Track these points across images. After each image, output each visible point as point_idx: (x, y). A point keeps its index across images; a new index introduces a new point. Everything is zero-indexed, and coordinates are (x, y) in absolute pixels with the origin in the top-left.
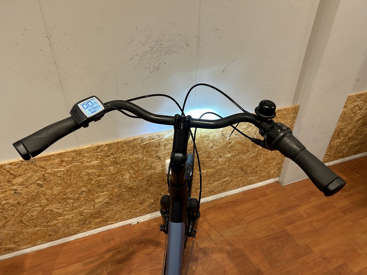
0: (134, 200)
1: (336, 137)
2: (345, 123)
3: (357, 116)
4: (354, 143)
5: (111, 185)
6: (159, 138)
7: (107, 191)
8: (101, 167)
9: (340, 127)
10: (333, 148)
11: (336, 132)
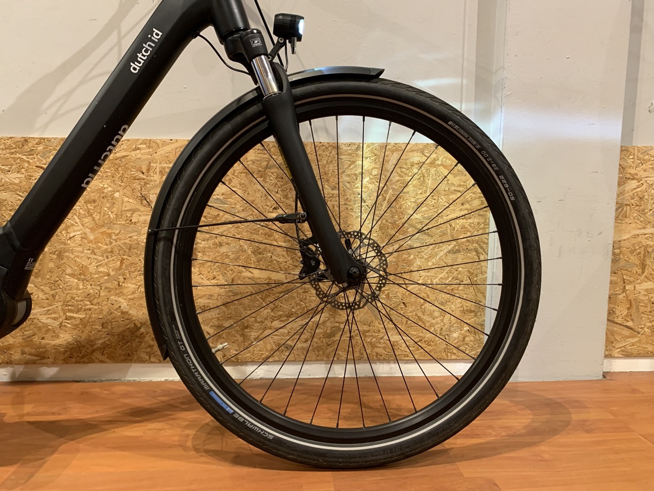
0: (89, 307)
1: (640, 271)
6: (147, 150)
9: (639, 239)
10: (642, 309)
11: (632, 252)
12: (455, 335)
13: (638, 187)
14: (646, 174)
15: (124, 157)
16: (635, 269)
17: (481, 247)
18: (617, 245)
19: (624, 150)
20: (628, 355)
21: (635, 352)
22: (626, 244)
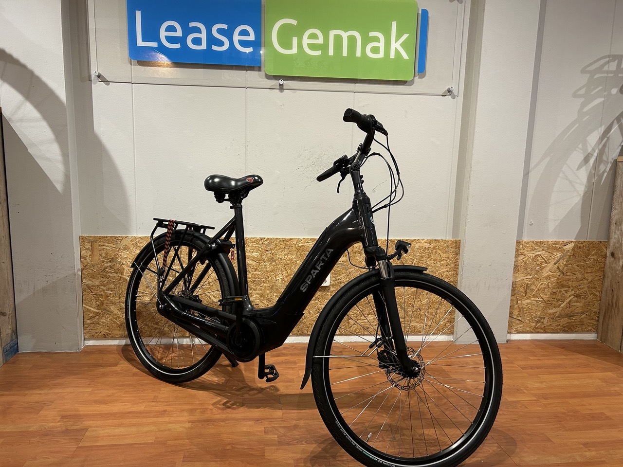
1: (524, 295)
2: (531, 277)
3: (544, 270)
4: (556, 312)
5: (264, 283)
7: (261, 290)
8: (259, 261)
9: (524, 281)
10: (525, 312)
11: (521, 287)
12: (442, 323)
13: (524, 258)
14: (528, 253)
15: (302, 246)
16: (522, 294)
17: (454, 285)
18: (514, 283)
19: (518, 242)
20: (518, 332)
21: (521, 331)
22: (519, 283)
